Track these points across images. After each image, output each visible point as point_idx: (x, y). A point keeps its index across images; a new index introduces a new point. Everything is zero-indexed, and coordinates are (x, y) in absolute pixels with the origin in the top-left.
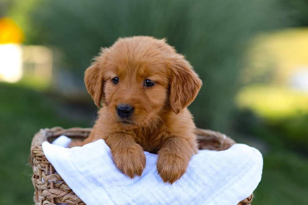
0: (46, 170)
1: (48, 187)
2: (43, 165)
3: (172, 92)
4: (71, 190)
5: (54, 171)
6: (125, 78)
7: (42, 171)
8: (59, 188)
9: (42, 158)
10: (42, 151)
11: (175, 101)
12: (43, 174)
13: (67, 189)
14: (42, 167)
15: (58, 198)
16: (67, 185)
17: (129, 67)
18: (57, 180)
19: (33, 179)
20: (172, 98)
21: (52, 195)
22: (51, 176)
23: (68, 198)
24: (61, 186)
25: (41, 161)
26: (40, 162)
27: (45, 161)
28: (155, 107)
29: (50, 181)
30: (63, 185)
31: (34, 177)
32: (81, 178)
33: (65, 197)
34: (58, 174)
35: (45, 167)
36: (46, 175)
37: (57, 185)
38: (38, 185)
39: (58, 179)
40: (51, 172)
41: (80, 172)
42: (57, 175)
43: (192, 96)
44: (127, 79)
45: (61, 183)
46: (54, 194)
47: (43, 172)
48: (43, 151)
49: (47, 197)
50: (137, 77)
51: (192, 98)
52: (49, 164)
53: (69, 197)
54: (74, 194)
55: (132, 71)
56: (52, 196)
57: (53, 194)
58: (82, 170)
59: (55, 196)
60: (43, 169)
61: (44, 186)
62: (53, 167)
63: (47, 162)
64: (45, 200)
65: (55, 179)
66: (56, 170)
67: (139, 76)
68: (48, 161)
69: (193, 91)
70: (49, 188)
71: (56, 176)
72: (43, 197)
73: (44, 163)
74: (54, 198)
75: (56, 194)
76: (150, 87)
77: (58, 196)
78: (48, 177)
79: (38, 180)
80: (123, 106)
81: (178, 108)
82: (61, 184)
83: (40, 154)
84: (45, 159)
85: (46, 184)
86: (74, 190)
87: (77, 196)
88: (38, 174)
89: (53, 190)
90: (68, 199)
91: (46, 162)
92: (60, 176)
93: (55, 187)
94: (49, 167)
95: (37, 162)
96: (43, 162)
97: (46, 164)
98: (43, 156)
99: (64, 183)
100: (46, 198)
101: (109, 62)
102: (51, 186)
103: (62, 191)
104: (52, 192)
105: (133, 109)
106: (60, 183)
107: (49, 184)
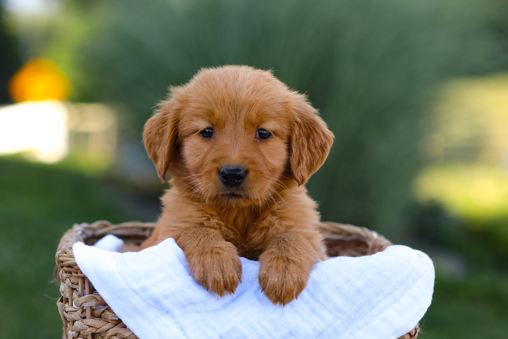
0: (79, 288)
1: (83, 316)
2: (74, 280)
3: (293, 149)
4: (120, 321)
5: (92, 290)
6: (226, 127)
7: (74, 289)
8: (100, 317)
9: (73, 269)
10: (72, 257)
11: (299, 163)
12: (75, 295)
13: (114, 318)
14: (72, 283)
15: (99, 333)
16: (114, 313)
17: (230, 108)
18: (97, 305)
19: (59, 304)
20: (294, 159)
21: (89, 329)
22: (88, 298)
23: (114, 333)
24: (103, 315)
25: (70, 273)
26: (69, 275)
27: (77, 273)
28: (272, 171)
29: (86, 305)
30: (107, 313)
31: (62, 301)
32: (136, 300)
33: (110, 333)
34: (99, 295)
35: (78, 284)
36: (80, 296)
37: (97, 312)
38: (67, 313)
39: (98, 302)
40: (87, 290)
41: (134, 291)
42: (96, 296)
43: (321, 155)
44: (229, 128)
45: (104, 308)
46: (92, 327)
47: (75, 292)
48: (74, 257)
49: (81, 333)
50: (245, 124)
51: (322, 159)
52: (84, 279)
53: (116, 332)
54: (125, 327)
55: (236, 115)
56: (89, 331)
57: (90, 326)
58: (136, 287)
59: (94, 330)
60: (75, 286)
61: (76, 315)
62: (90, 283)
63: (81, 275)
64: (78, 337)
65: (94, 302)
66: (96, 288)
67: (249, 123)
68: (81, 273)
69: (323, 148)
70: (85, 318)
71: (94, 298)
72: (74, 333)
73: (75, 277)
74: (93, 334)
75: (95, 326)
76: (264, 140)
77: (99, 331)
78: (82, 299)
79: (66, 305)
80: (232, 168)
81: (303, 175)
82: (104, 311)
83: (69, 262)
84: (78, 270)
85: (79, 312)
86: (125, 321)
87: (129, 330)
88: (68, 295)
89: (90, 321)
90: (115, 335)
91: (79, 274)
92: (102, 298)
93: (93, 315)
94: (84, 282)
95: (65, 275)
96: (74, 274)
97: (78, 277)
98: (74, 265)
99: (109, 309)
100: (79, 334)
101: (194, 105)
102: (88, 313)
103: (105, 323)
104: (88, 324)
105: (247, 172)
106: (101, 310)
107: (84, 311)
